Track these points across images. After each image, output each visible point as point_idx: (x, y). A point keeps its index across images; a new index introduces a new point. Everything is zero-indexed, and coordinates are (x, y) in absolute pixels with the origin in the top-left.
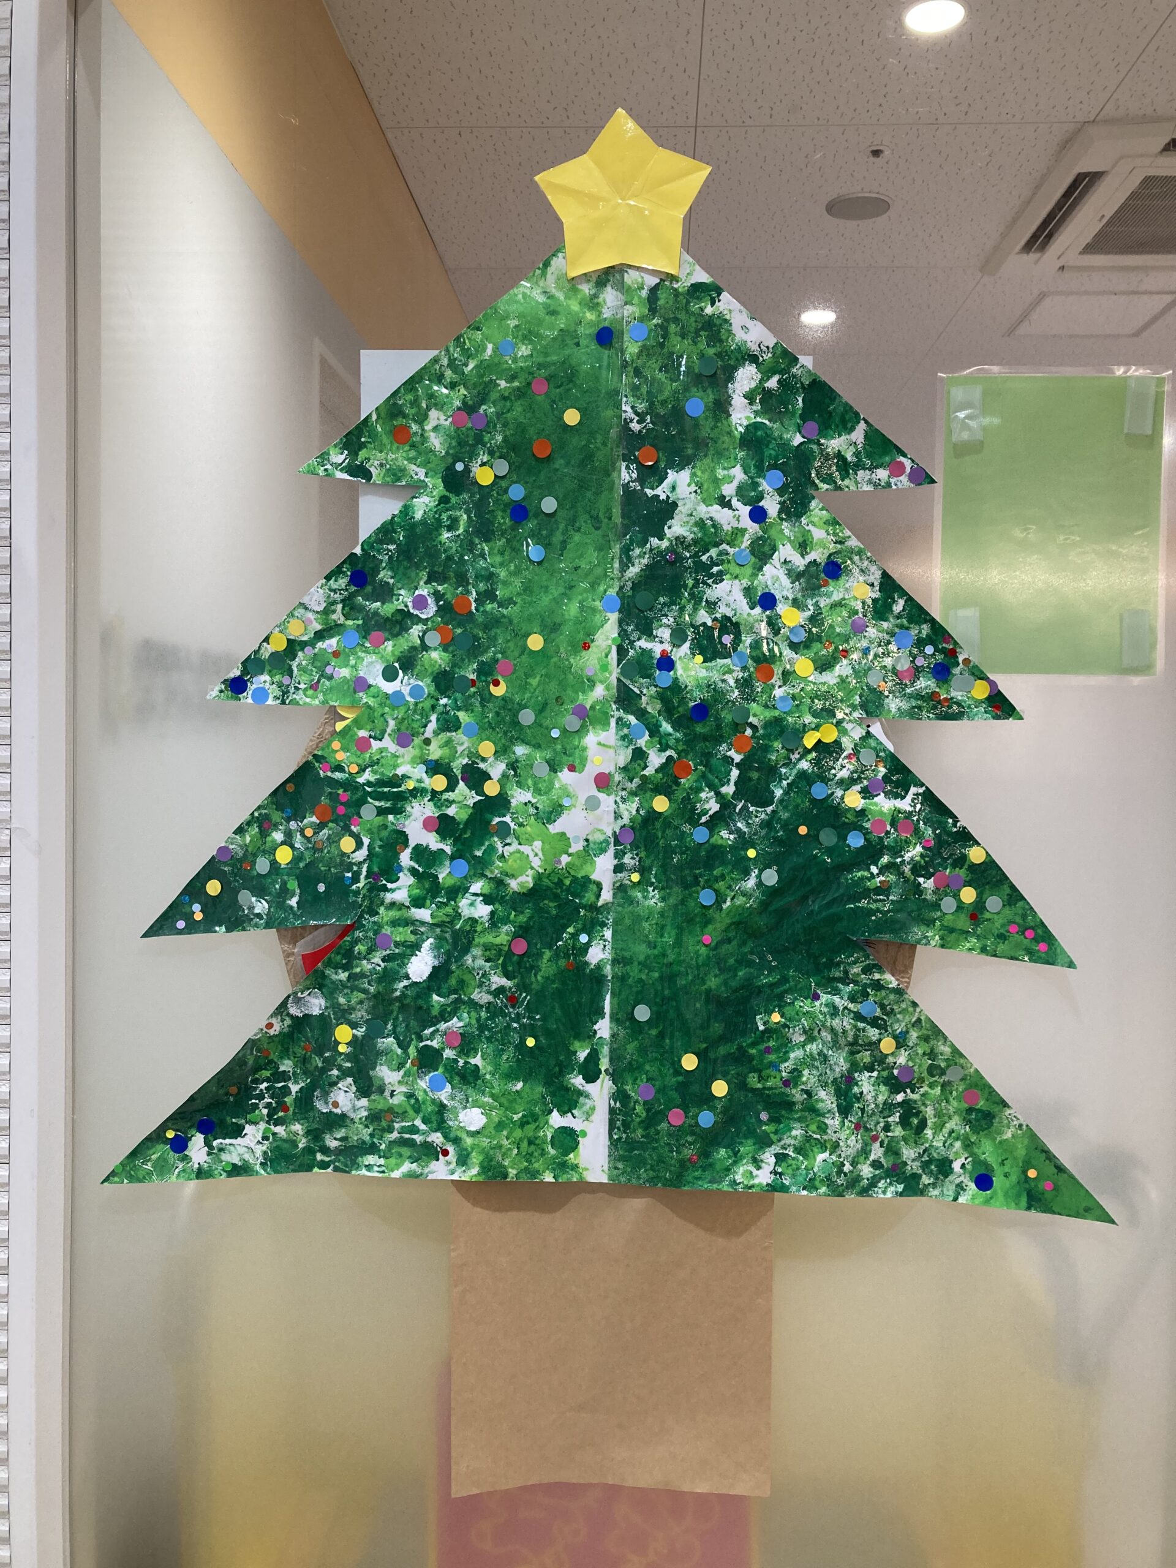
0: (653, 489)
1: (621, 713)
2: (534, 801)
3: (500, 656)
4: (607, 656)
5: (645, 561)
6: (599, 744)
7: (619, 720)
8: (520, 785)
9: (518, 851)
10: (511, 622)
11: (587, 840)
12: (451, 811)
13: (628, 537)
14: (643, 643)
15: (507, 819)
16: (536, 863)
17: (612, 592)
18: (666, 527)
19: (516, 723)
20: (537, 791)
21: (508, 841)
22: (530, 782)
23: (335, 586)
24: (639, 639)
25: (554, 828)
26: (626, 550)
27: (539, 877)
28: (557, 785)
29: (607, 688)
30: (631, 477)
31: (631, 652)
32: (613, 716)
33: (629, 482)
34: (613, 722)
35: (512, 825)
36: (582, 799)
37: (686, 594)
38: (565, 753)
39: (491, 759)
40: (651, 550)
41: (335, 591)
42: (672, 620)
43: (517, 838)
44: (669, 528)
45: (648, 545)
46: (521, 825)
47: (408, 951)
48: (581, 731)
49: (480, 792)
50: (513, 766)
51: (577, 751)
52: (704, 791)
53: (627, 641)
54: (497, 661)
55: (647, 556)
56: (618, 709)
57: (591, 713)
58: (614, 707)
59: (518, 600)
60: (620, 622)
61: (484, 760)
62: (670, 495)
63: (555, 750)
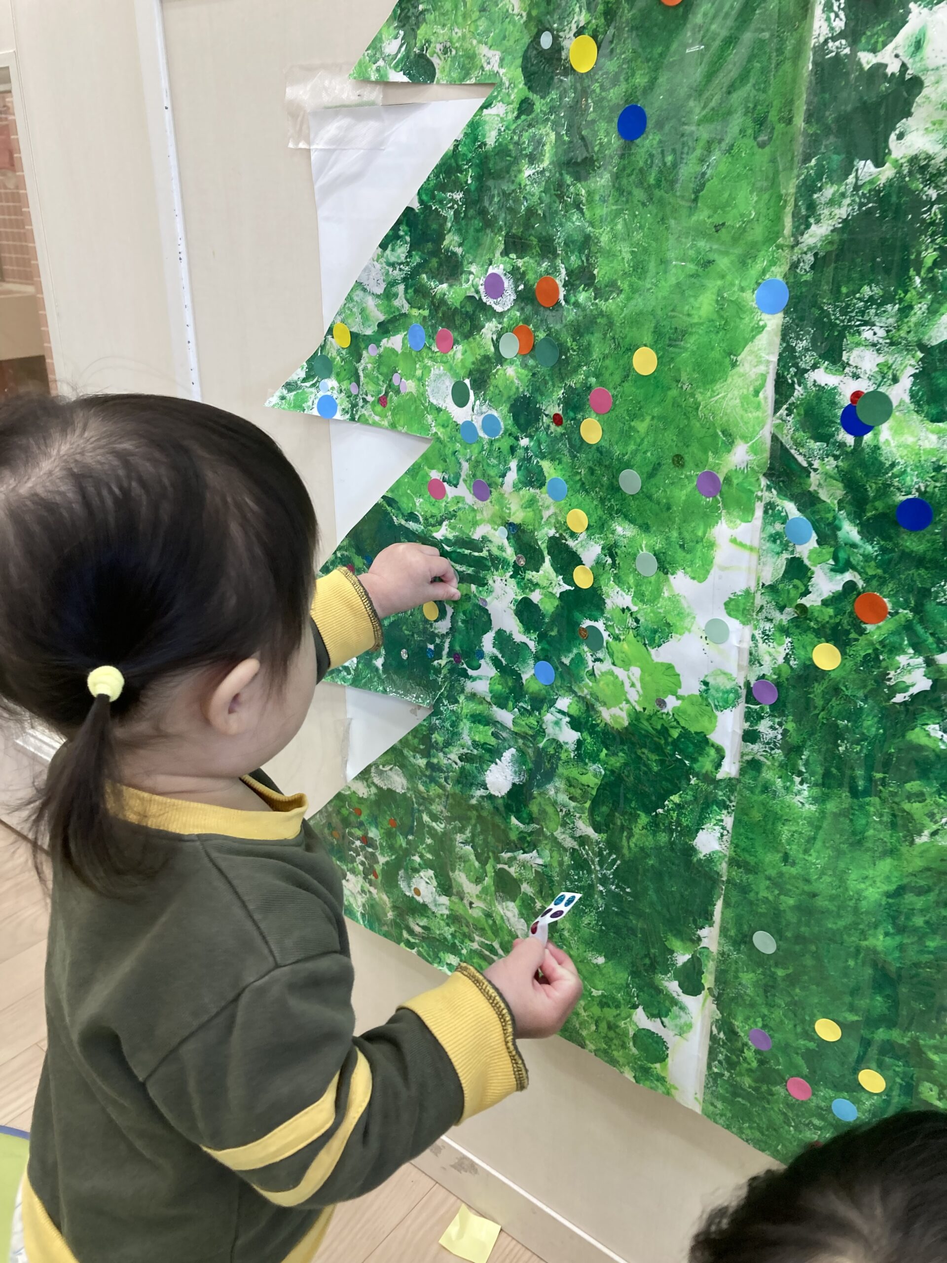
0: (874, 51)
1: (773, 495)
2: (634, 609)
3: (593, 380)
4: (757, 393)
5: (843, 212)
6: (734, 541)
7: (770, 507)
8: (618, 580)
9: (612, 673)
10: (611, 324)
11: (706, 683)
12: (536, 597)
13: (813, 162)
14: (823, 377)
15: (600, 625)
16: (633, 695)
17: (778, 273)
18: (893, 137)
19: (615, 489)
20: (640, 596)
21: (600, 655)
22: (631, 580)
23: (393, 259)
24: (815, 367)
25: (661, 655)
26: (809, 188)
27: (636, 717)
28: (666, 594)
29: (754, 450)
30: (832, 29)
31: (799, 391)
32: (760, 499)
33: (826, 42)
34: (759, 512)
35: (605, 635)
36: (701, 622)
37: (918, 280)
38: (682, 546)
39: (583, 536)
40: (857, 188)
41: (392, 265)
42: (881, 333)
43: (611, 655)
44: (900, 136)
45: (851, 179)
46: (617, 638)
47: (487, 756)
48: (709, 516)
49: (569, 580)
50: (611, 550)
51: (699, 546)
52: (904, 652)
53: (793, 370)
54: (589, 388)
55: (847, 201)
56: (769, 488)
57: (725, 488)
58: (764, 482)
59: (624, 285)
60: (785, 333)
61: (573, 535)
62: (909, 62)
63: (667, 538)
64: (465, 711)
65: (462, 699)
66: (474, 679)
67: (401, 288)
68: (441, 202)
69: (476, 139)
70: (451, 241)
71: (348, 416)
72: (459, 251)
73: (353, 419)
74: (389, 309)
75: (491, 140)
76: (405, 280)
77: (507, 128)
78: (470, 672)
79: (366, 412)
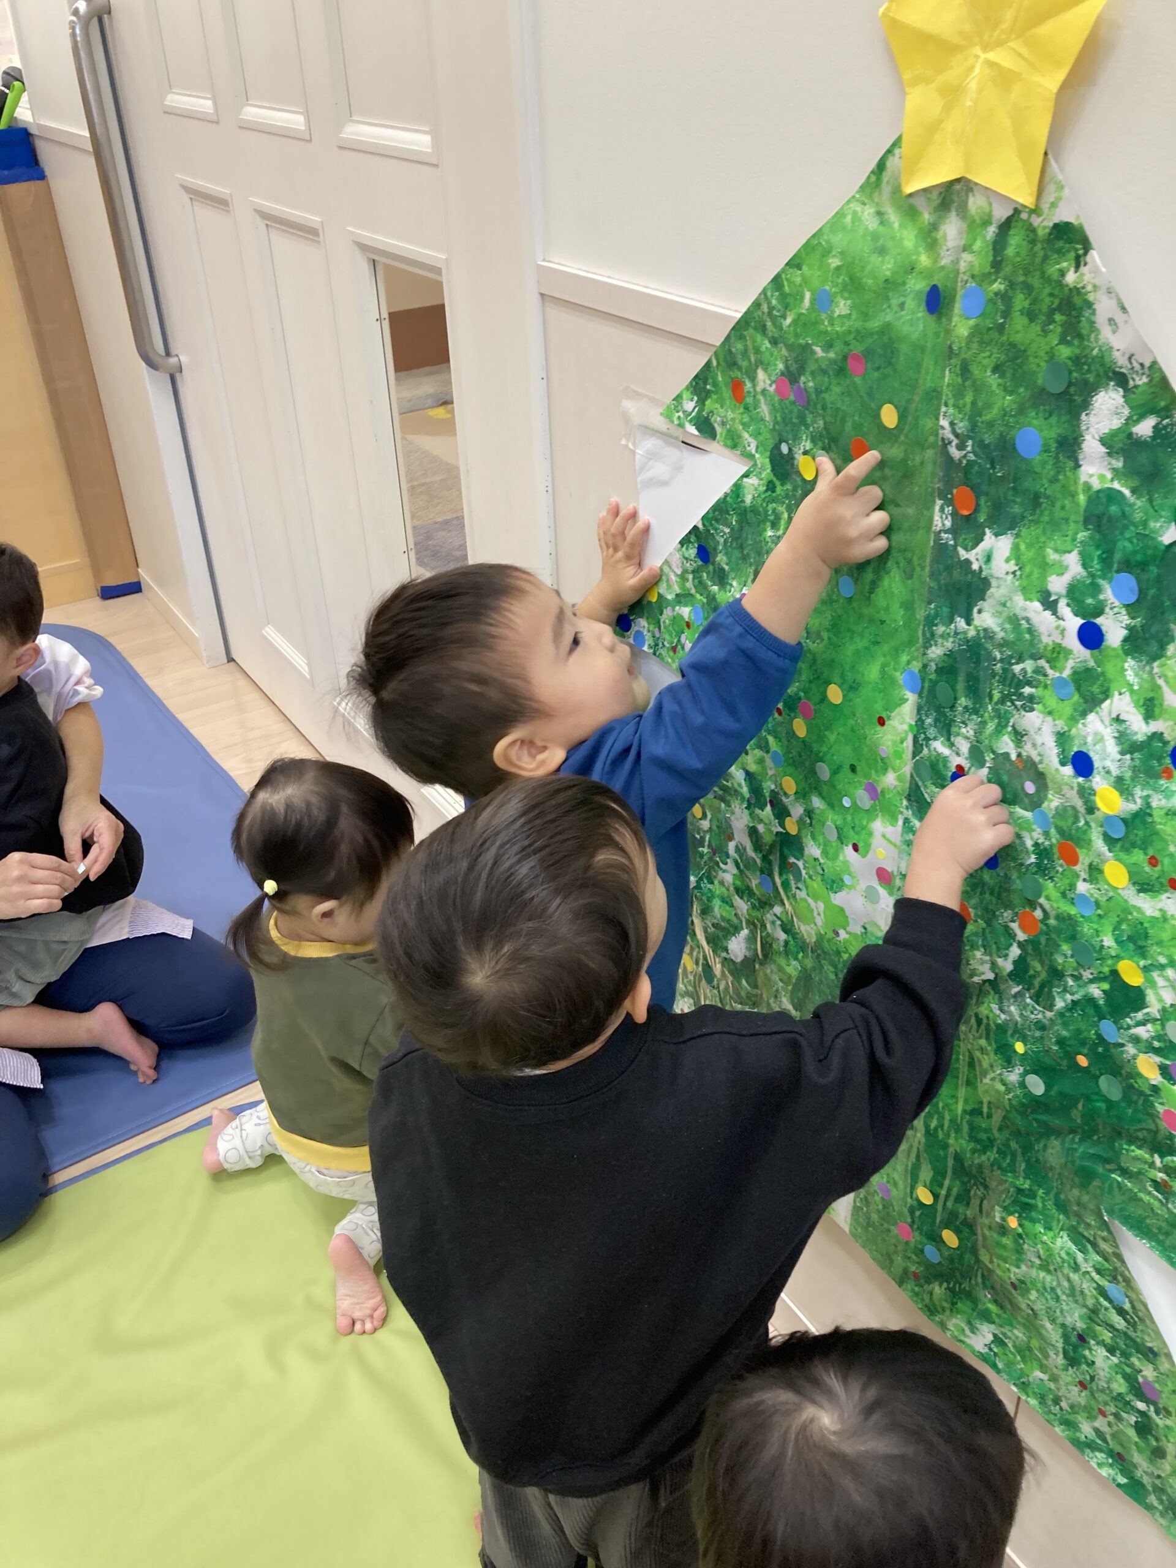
0: (966, 549)
1: (909, 813)
2: (822, 861)
3: (802, 694)
4: (902, 742)
5: (949, 645)
6: (884, 836)
7: (906, 821)
8: (814, 838)
9: (806, 901)
10: (814, 660)
11: (865, 928)
12: (761, 828)
13: (932, 606)
14: (939, 746)
15: (800, 864)
16: (819, 921)
17: (916, 666)
18: (975, 610)
19: (813, 772)
20: (825, 853)
21: (800, 885)
22: (821, 840)
23: (687, 555)
24: (935, 739)
25: (838, 899)
26: (930, 622)
27: (820, 937)
28: (841, 858)
29: (900, 778)
30: (944, 525)
31: (925, 751)
32: (902, 813)
33: (940, 531)
34: (900, 822)
35: (804, 872)
36: (862, 886)
37: (990, 708)
38: (853, 828)
39: (792, 798)
40: (956, 634)
41: (686, 559)
42: (972, 733)
43: (807, 888)
44: (980, 612)
45: (953, 626)
46: (810, 877)
48: (870, 813)
49: (782, 825)
50: (809, 813)
51: (864, 832)
52: (978, 949)
53: (923, 736)
54: (800, 698)
55: (951, 640)
56: (907, 808)
57: (881, 798)
58: (905, 803)
59: (825, 635)
60: (919, 709)
61: (785, 794)
62: (984, 567)
63: (845, 819)
64: (718, 892)
65: (716, 882)
66: (724, 871)
67: (691, 577)
68: (716, 529)
69: (738, 496)
70: (721, 558)
71: (651, 651)
72: (726, 568)
73: (654, 654)
74: (683, 587)
75: (748, 499)
76: (693, 572)
77: (759, 496)
78: (721, 865)
79: (663, 652)
